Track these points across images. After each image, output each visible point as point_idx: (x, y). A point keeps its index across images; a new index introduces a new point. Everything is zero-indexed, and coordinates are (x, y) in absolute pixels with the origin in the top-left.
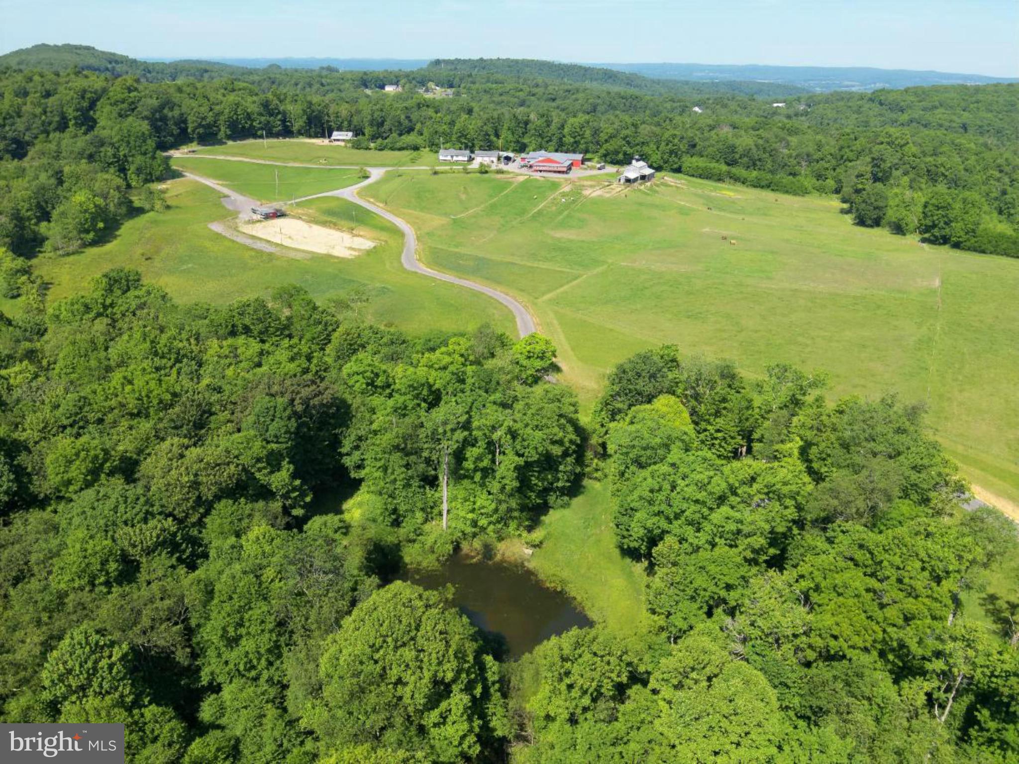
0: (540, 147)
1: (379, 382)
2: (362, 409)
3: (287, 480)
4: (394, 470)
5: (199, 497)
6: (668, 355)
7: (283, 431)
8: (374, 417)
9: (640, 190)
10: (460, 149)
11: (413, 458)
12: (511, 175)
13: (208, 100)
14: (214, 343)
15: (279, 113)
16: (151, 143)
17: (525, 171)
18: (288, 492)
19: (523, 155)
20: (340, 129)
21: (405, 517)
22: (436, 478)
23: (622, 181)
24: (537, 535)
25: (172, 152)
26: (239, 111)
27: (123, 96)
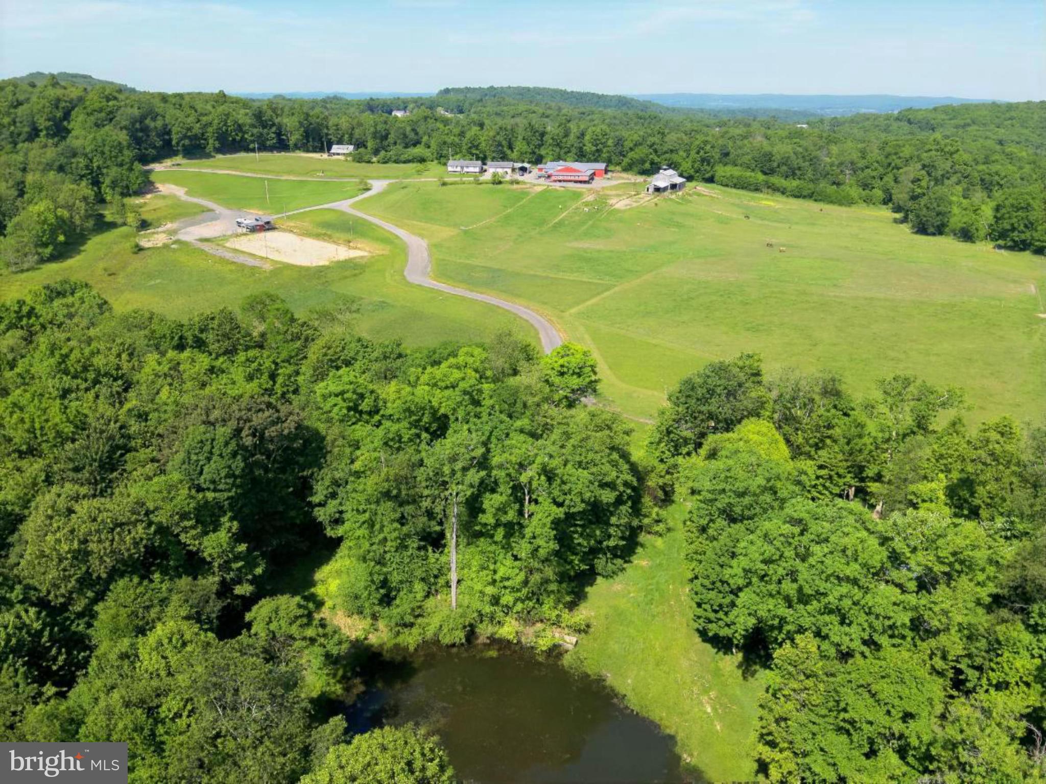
0: (558, 158)
1: (365, 406)
2: (340, 442)
3: (225, 545)
4: (382, 527)
5: (88, 573)
6: (750, 367)
7: (223, 475)
8: (358, 453)
9: (671, 199)
10: (471, 160)
11: (409, 509)
12: (528, 186)
13: (196, 111)
14: (152, 358)
15: (274, 125)
16: (128, 154)
17: (542, 180)
18: (227, 562)
19: (540, 166)
20: (340, 142)
21: (399, 591)
22: (442, 535)
23: (651, 190)
24: (583, 614)
25: (152, 166)
26: (229, 123)
27: (100, 105)
